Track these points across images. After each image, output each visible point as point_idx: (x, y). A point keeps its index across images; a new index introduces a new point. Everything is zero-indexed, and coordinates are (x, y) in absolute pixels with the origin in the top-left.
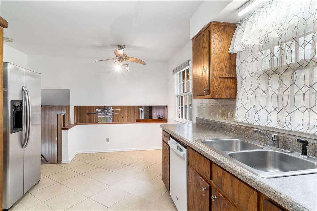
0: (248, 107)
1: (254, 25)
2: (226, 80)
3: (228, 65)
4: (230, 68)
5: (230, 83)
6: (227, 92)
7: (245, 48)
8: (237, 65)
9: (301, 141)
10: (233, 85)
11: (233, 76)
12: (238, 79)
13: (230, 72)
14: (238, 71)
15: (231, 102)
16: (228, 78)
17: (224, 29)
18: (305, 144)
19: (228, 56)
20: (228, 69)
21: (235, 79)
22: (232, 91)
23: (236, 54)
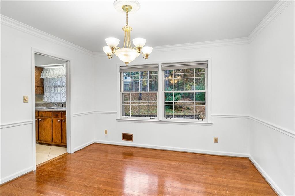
0: (48, 97)
1: (50, 72)
2: (39, 87)
3: (40, 82)
4: (41, 83)
5: (41, 89)
6: (40, 92)
7: (47, 78)
8: (44, 82)
9: (62, 104)
10: (42, 89)
11: (42, 86)
12: (44, 87)
13: (41, 85)
14: (44, 85)
15: (41, 95)
16: (40, 87)
17: (38, 69)
18: (63, 104)
19: (40, 79)
20: (40, 83)
21: (43, 87)
22: (42, 91)
23: (43, 79)
